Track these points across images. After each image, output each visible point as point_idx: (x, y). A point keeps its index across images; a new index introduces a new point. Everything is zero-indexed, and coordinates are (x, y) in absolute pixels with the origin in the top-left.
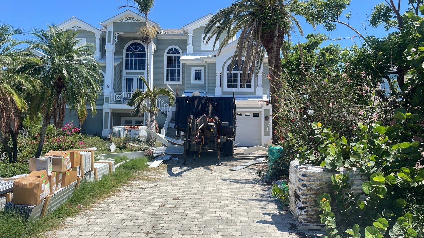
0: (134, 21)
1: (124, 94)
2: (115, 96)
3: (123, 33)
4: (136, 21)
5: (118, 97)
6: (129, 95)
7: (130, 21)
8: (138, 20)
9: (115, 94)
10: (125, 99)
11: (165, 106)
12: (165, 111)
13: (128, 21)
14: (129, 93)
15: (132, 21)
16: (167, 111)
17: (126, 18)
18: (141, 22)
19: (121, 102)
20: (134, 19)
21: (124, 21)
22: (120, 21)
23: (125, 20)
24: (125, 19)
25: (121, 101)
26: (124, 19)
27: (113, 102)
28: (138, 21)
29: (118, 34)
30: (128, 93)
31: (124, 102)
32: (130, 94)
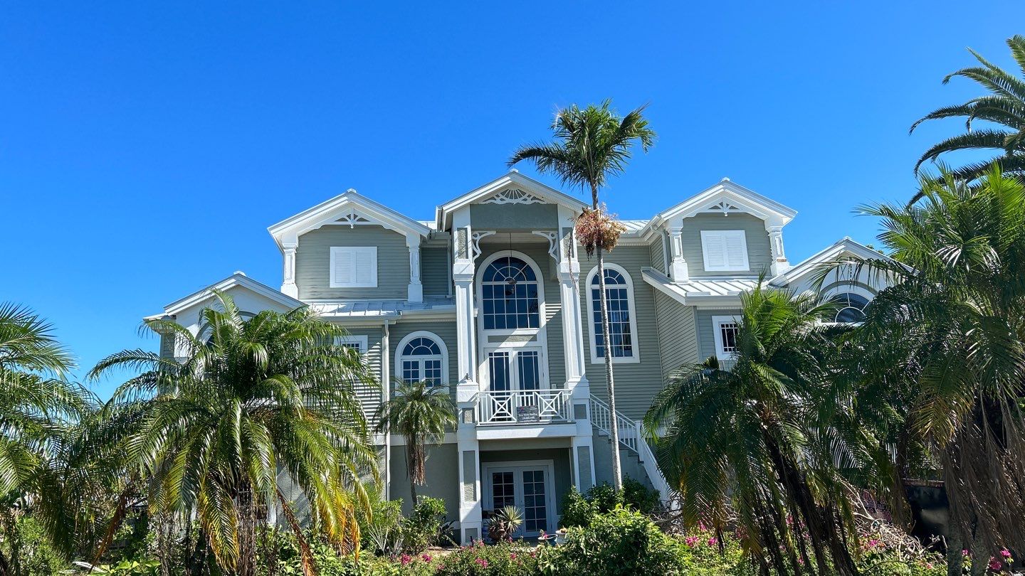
0: (525, 200)
1: (515, 395)
2: (494, 402)
3: (494, 233)
4: (529, 202)
5: (502, 407)
6: (531, 397)
7: (514, 201)
8: (534, 198)
9: (492, 397)
10: (520, 411)
11: (626, 426)
12: (627, 439)
13: (508, 200)
14: (531, 393)
15: (519, 200)
16: (631, 439)
17: (503, 194)
18: (543, 203)
19: (510, 419)
20: (525, 197)
21: (498, 202)
22: (487, 202)
23: (502, 200)
24: (502, 197)
25: (511, 416)
26: (498, 196)
27: (488, 422)
28: (534, 201)
29: (481, 234)
30: (527, 393)
31: (519, 419)
32: (533, 395)
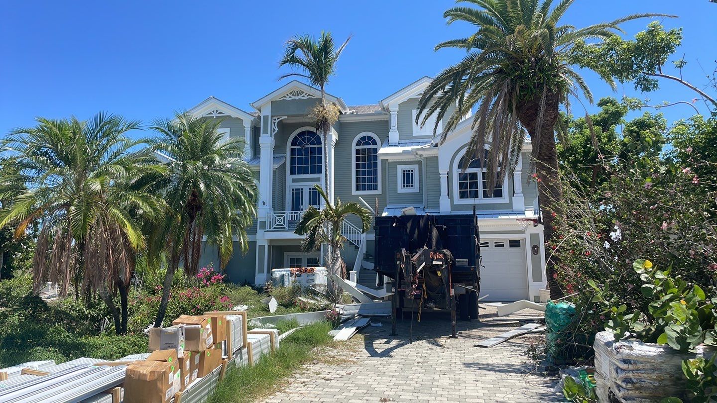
0: (304, 96)
1: (288, 214)
2: (275, 218)
3: (286, 117)
4: (306, 98)
5: (280, 220)
6: (297, 215)
7: (297, 98)
8: (309, 95)
9: (275, 215)
10: (290, 222)
11: (355, 233)
12: (355, 241)
13: (293, 97)
14: (297, 213)
15: (300, 97)
16: (358, 241)
17: (290, 93)
18: (315, 98)
19: (284, 228)
20: (304, 94)
21: (288, 99)
22: (281, 99)
23: (290, 97)
24: (291, 96)
25: (285, 226)
26: (287, 95)
27: (271, 229)
28: (308, 97)
29: (278, 119)
30: (295, 213)
31: (289, 227)
32: (298, 214)
